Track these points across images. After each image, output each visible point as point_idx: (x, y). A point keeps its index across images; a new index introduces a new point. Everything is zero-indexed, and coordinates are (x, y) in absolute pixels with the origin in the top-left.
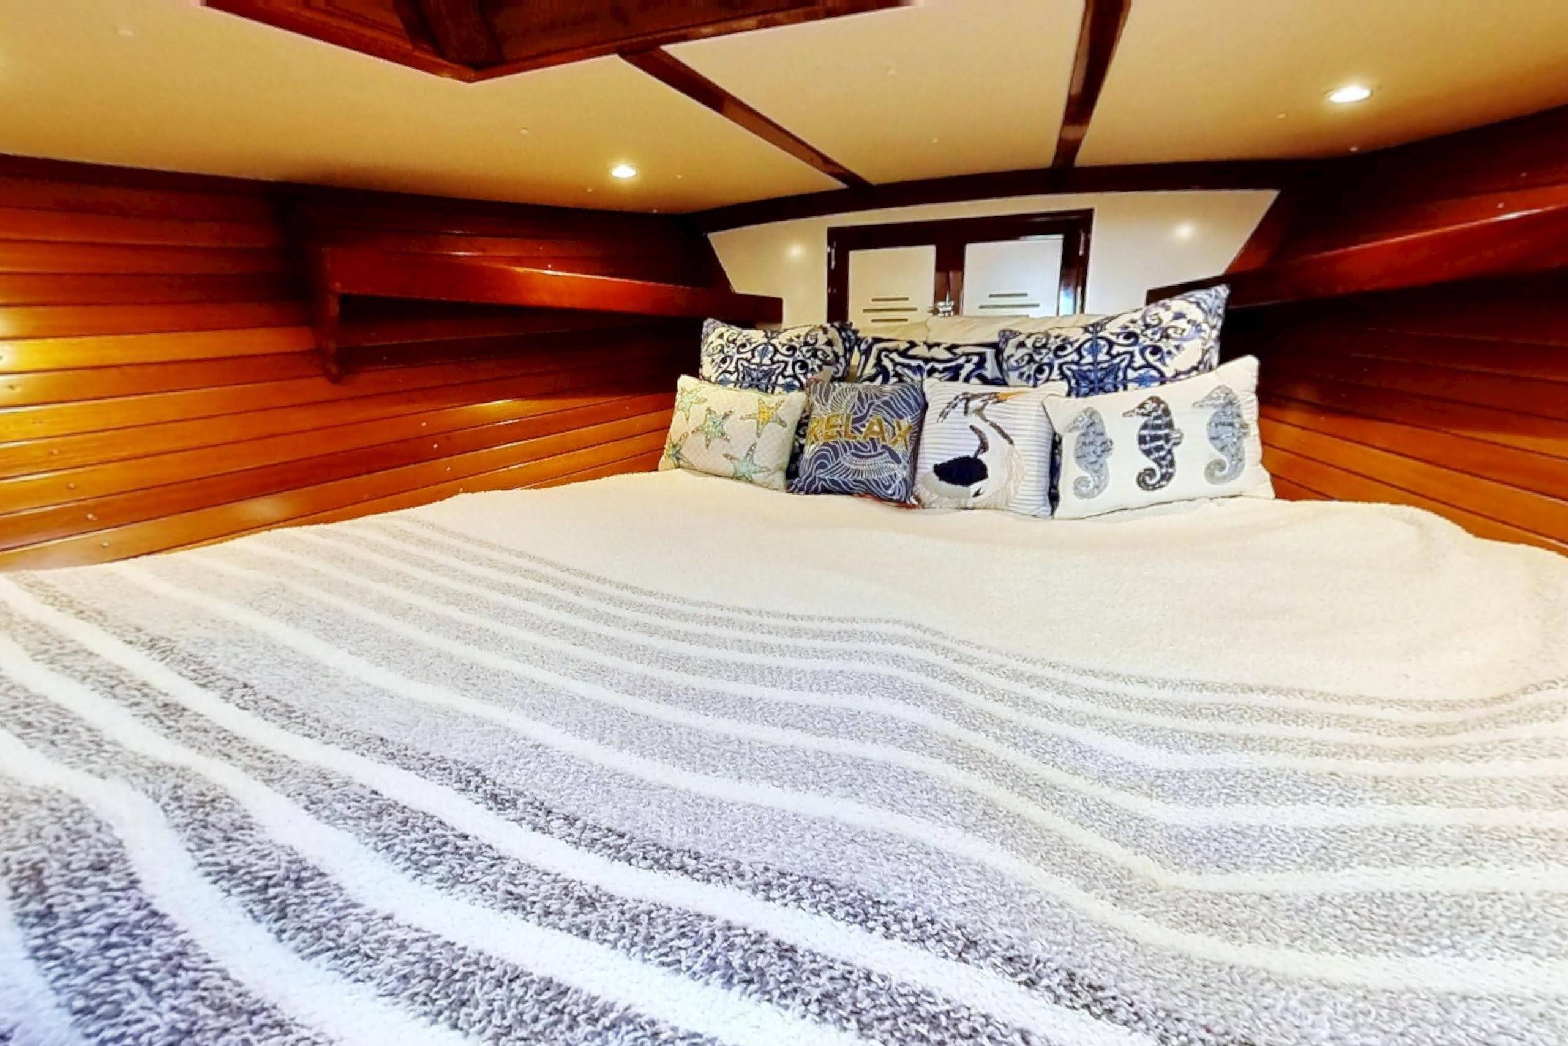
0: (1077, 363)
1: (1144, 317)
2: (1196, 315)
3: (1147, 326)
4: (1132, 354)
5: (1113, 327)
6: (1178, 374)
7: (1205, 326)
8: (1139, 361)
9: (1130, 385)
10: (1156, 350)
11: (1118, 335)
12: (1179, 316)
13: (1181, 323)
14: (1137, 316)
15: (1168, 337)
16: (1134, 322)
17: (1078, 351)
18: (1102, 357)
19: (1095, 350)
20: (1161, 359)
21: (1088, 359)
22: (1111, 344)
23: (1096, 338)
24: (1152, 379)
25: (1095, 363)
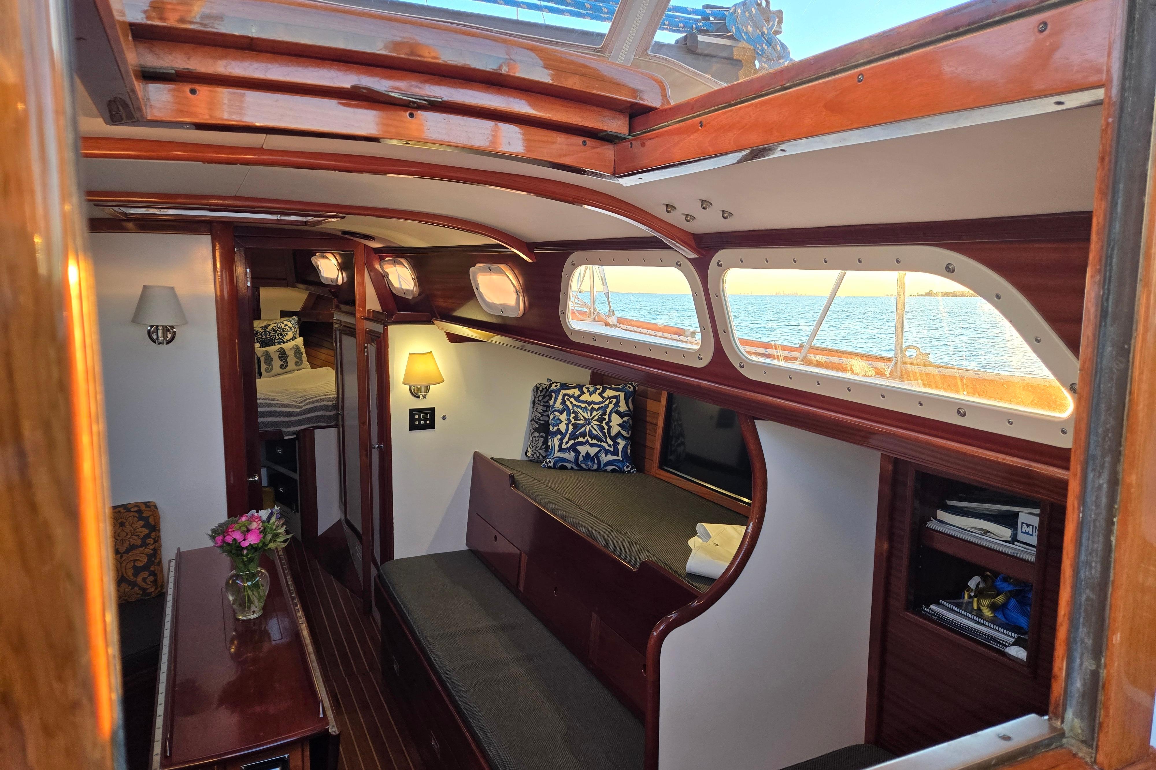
0: (261, 338)
1: (277, 326)
2: (290, 325)
3: (279, 328)
4: (275, 336)
5: (270, 328)
6: (287, 340)
7: (293, 328)
8: (277, 337)
9: (276, 344)
10: (281, 335)
11: (271, 330)
12: (286, 325)
13: (287, 327)
14: (275, 325)
15: (284, 331)
16: (275, 327)
17: (261, 334)
18: (268, 336)
19: (266, 335)
20: (283, 337)
21: (264, 337)
22: (270, 333)
23: (265, 331)
24: (282, 342)
25: (266, 338)
